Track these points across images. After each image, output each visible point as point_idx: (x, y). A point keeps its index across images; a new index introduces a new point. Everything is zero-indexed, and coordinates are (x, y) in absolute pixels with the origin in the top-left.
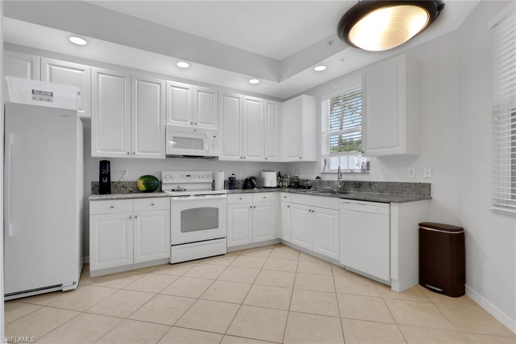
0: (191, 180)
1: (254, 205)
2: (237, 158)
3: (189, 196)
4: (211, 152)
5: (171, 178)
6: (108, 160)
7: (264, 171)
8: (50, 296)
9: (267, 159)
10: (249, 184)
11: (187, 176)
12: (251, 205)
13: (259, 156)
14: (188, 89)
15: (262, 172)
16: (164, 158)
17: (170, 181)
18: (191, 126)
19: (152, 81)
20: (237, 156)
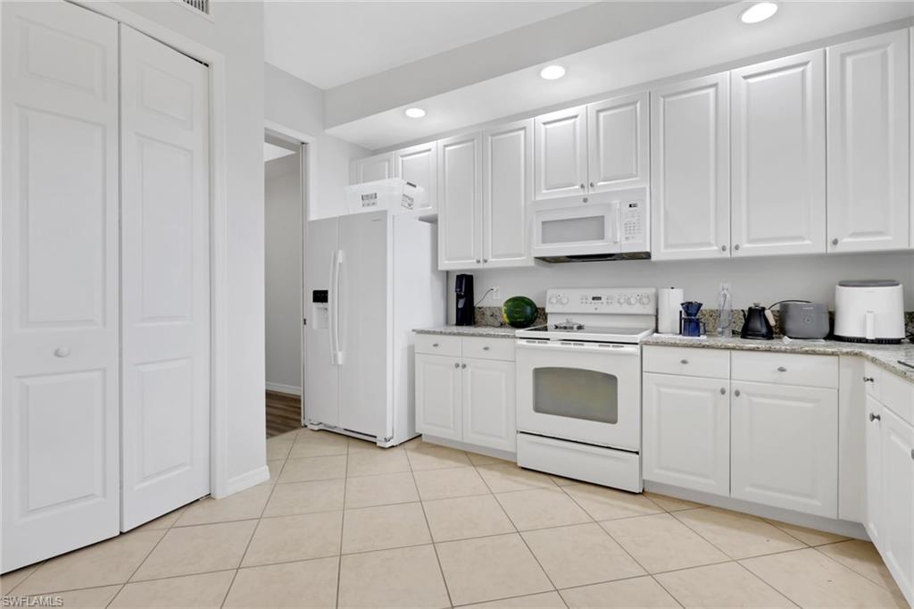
0: (602, 307)
1: (736, 385)
2: (712, 252)
3: (548, 339)
4: (624, 242)
5: (560, 301)
6: (468, 273)
7: (843, 284)
8: (360, 444)
9: (835, 242)
10: (758, 325)
11: (594, 299)
12: (726, 384)
13: (801, 238)
14: (576, 117)
15: (838, 287)
16: (532, 263)
17: (559, 309)
18: (582, 193)
19: (511, 129)
20: (709, 244)
